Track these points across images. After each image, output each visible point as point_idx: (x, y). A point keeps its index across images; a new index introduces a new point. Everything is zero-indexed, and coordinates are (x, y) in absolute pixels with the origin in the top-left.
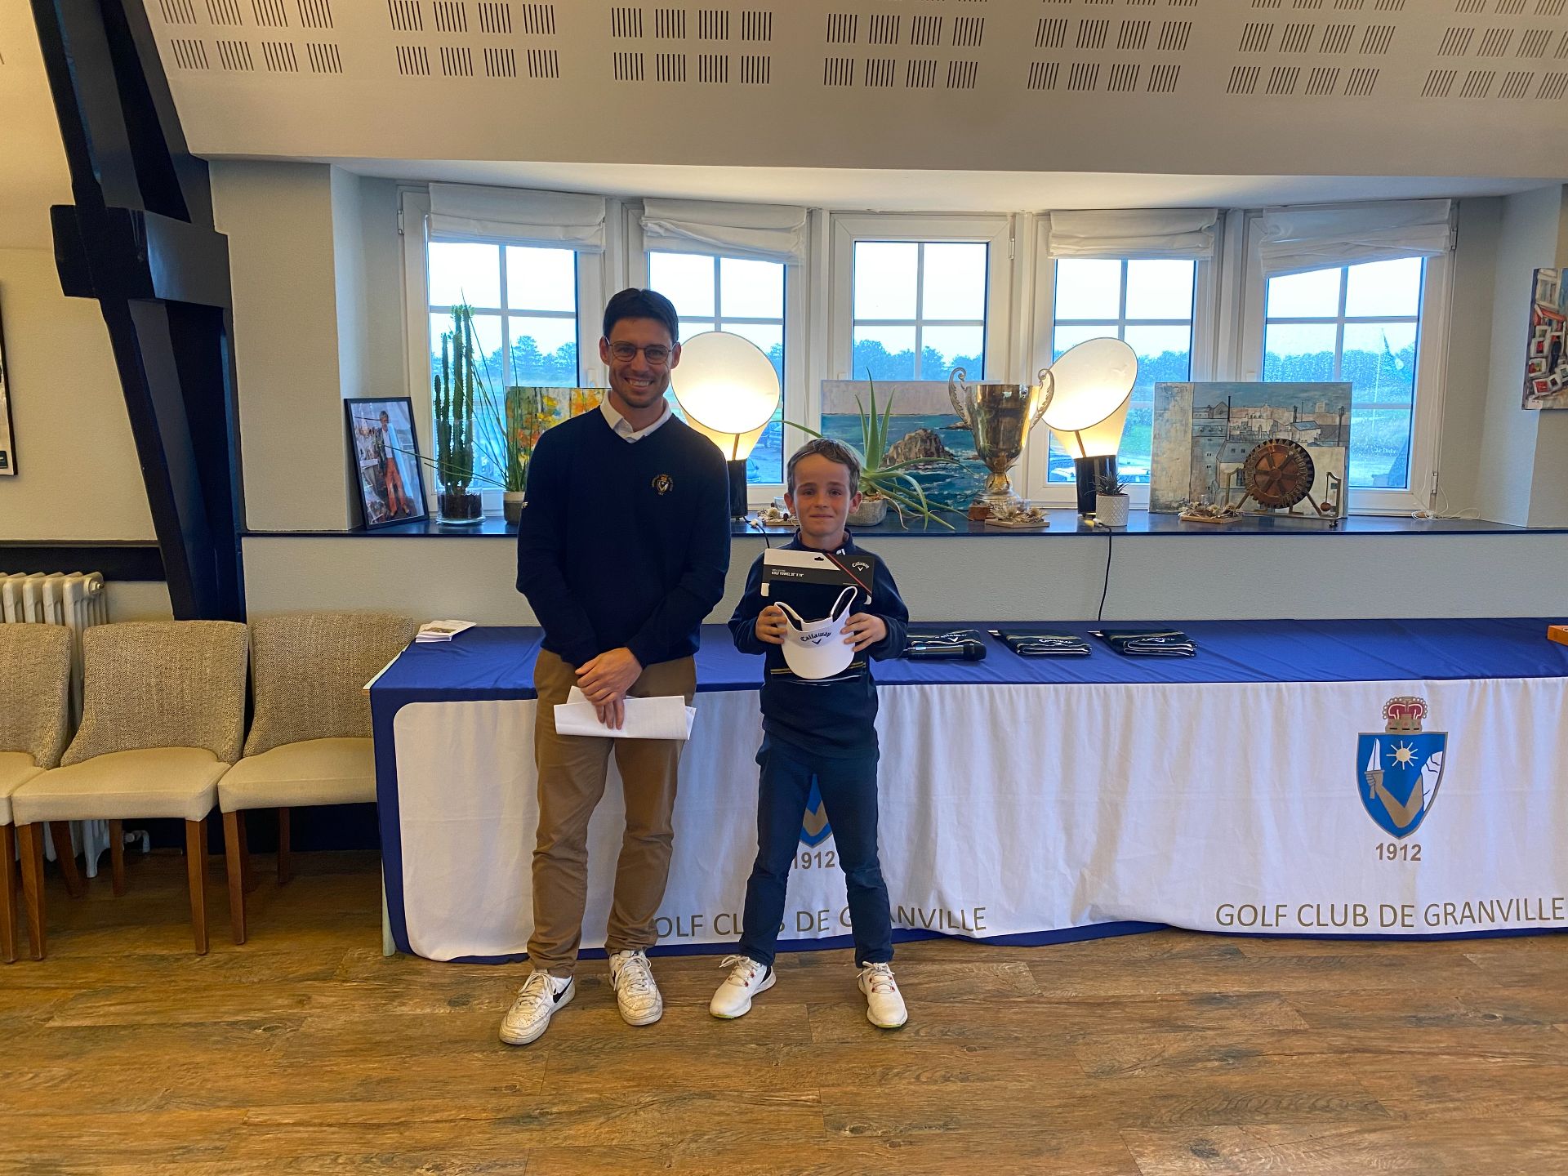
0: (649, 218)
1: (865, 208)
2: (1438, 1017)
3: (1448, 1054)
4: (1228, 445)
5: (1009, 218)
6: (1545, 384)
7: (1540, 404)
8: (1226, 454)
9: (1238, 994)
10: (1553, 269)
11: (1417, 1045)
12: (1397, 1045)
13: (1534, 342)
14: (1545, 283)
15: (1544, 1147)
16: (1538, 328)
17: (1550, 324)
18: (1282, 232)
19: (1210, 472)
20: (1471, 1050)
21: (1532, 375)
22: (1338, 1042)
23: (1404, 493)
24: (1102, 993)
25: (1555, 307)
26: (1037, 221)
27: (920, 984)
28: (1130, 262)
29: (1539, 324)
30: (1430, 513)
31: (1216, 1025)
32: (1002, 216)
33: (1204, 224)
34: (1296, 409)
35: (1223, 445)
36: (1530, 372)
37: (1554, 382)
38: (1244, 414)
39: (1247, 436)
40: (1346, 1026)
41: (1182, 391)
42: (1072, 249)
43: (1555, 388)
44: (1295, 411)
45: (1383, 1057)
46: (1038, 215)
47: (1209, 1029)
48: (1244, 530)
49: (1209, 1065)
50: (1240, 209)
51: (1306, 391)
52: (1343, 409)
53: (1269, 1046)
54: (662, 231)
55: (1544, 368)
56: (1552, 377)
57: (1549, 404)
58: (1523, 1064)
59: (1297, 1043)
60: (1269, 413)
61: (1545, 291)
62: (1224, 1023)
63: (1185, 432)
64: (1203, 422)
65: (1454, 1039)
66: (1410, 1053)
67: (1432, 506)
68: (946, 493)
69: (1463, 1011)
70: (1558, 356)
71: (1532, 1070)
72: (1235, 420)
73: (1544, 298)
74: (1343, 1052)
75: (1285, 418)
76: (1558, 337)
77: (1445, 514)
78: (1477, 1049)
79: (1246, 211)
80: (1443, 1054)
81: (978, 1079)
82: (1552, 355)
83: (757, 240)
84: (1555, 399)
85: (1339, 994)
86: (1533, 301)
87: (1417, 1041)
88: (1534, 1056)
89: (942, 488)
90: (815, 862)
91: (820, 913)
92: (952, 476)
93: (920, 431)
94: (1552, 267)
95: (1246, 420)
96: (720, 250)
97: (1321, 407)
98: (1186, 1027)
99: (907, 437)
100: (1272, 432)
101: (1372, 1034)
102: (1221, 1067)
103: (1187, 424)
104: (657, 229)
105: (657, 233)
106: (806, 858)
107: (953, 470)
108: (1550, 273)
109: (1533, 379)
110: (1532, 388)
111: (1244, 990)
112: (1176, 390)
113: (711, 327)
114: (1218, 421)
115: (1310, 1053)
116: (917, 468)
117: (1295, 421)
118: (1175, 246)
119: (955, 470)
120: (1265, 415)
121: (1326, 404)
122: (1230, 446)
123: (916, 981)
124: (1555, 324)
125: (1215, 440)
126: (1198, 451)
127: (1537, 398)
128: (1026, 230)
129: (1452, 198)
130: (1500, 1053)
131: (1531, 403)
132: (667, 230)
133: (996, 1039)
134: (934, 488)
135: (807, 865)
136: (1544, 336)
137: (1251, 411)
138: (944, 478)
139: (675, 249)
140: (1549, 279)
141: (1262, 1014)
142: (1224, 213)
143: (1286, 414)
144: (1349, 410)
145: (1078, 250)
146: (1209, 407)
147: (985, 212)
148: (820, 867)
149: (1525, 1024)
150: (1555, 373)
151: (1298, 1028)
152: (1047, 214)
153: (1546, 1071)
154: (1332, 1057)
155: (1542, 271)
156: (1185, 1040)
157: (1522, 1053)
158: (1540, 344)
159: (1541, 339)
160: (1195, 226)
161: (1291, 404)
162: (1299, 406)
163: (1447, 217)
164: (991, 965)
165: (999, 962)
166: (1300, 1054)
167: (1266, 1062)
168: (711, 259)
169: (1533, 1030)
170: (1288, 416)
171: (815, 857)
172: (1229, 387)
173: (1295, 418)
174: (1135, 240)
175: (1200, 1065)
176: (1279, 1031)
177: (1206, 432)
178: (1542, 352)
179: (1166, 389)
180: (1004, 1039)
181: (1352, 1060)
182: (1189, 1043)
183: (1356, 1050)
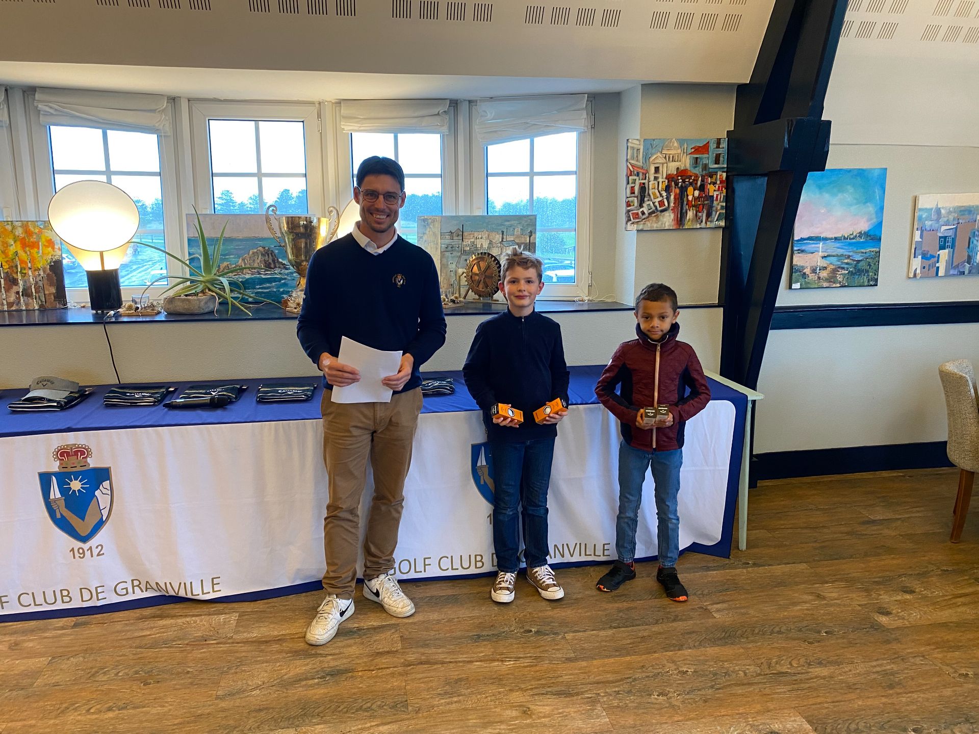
0: (39, 101)
1: (211, 97)
2: (493, 634)
3: (481, 661)
4: (463, 256)
5: (317, 105)
6: (637, 214)
7: (635, 227)
8: (461, 262)
9: (370, 627)
10: (637, 140)
11: (465, 656)
12: (451, 657)
13: (629, 186)
14: (633, 148)
15: (496, 727)
16: (630, 178)
17: (638, 175)
18: (489, 116)
19: (452, 275)
20: (499, 656)
21: (629, 208)
22: (411, 657)
23: (573, 286)
24: (276, 633)
25: (640, 164)
26: (336, 107)
27: (149, 635)
28: (400, 136)
29: (631, 175)
30: (586, 298)
31: (337, 651)
32: (311, 103)
33: (441, 109)
34: (503, 232)
35: (460, 257)
36: (627, 207)
37: (643, 213)
38: (472, 236)
39: (474, 249)
40: (426, 645)
41: (434, 221)
42: (356, 126)
43: (644, 217)
44: (503, 234)
45: (435, 667)
46: (336, 103)
47: (330, 655)
48: (463, 312)
49: (311, 682)
50: (465, 100)
51: (509, 221)
52: (531, 232)
53: (363, 664)
54: (52, 111)
55: (636, 204)
56: (641, 210)
57: (641, 227)
58: (526, 664)
59: (384, 661)
60: (487, 235)
61: (633, 153)
62: (345, 650)
63: (437, 249)
64: (447, 241)
65: (492, 650)
66: (456, 662)
67: (589, 294)
68: (281, 290)
69: (512, 628)
70: (645, 196)
71: (528, 669)
72: (467, 240)
73: (633, 158)
74: (410, 665)
75: (496, 239)
76: (644, 184)
77: (596, 298)
78: (503, 656)
79: (470, 102)
80: (477, 661)
81: (133, 707)
82: (641, 196)
83: (129, 117)
84: (644, 224)
85: (438, 621)
86: (627, 160)
87: (467, 653)
88: (536, 658)
89: (278, 287)
90: (88, 554)
91: (96, 588)
92: (285, 279)
93: (261, 248)
94: (638, 137)
95: (473, 240)
96: (105, 125)
97: (518, 231)
98: (316, 654)
99: (251, 253)
100: (489, 248)
101: (440, 651)
102: (318, 684)
103: (437, 244)
104: (47, 109)
105: (49, 112)
106: (81, 551)
107: (286, 274)
108: (637, 142)
109: (629, 211)
110: (629, 217)
111: (376, 624)
112: (430, 221)
113: (103, 178)
114: (456, 241)
115: (387, 668)
116: (260, 274)
117: (502, 241)
118: (423, 125)
119: (287, 274)
120: (484, 237)
121: (521, 229)
122: (464, 257)
123: (148, 633)
124: (641, 175)
125: (455, 254)
126: (444, 261)
127: (632, 223)
128: (328, 113)
129: (588, 94)
130: (515, 658)
131: (630, 227)
132: (56, 110)
133: (172, 674)
134: (273, 287)
135: (82, 556)
136: (635, 183)
137: (476, 234)
138: (280, 279)
139: (65, 124)
140: (635, 146)
141: (375, 641)
142: (454, 104)
143: (497, 236)
144: (535, 233)
145: (360, 127)
146: (451, 232)
147: (298, 101)
148: (92, 556)
149: (548, 635)
150: (643, 207)
151: (393, 649)
152: (340, 102)
153: (538, 668)
154: (400, 669)
155: (630, 140)
156: (307, 664)
157: (531, 657)
158: (632, 188)
159: (633, 185)
160: (436, 111)
161: (500, 229)
162: (505, 230)
163: (585, 106)
164: (212, 617)
165: (219, 614)
166: (379, 669)
167: (352, 677)
168: (100, 132)
169: (549, 639)
170: (498, 238)
171: (88, 550)
172: (462, 219)
173: (503, 238)
174: (397, 120)
175: (304, 683)
176: (378, 653)
177: (449, 248)
178: (634, 193)
179: (424, 220)
180: (178, 673)
181: (412, 671)
182: (310, 666)
183: (421, 663)
